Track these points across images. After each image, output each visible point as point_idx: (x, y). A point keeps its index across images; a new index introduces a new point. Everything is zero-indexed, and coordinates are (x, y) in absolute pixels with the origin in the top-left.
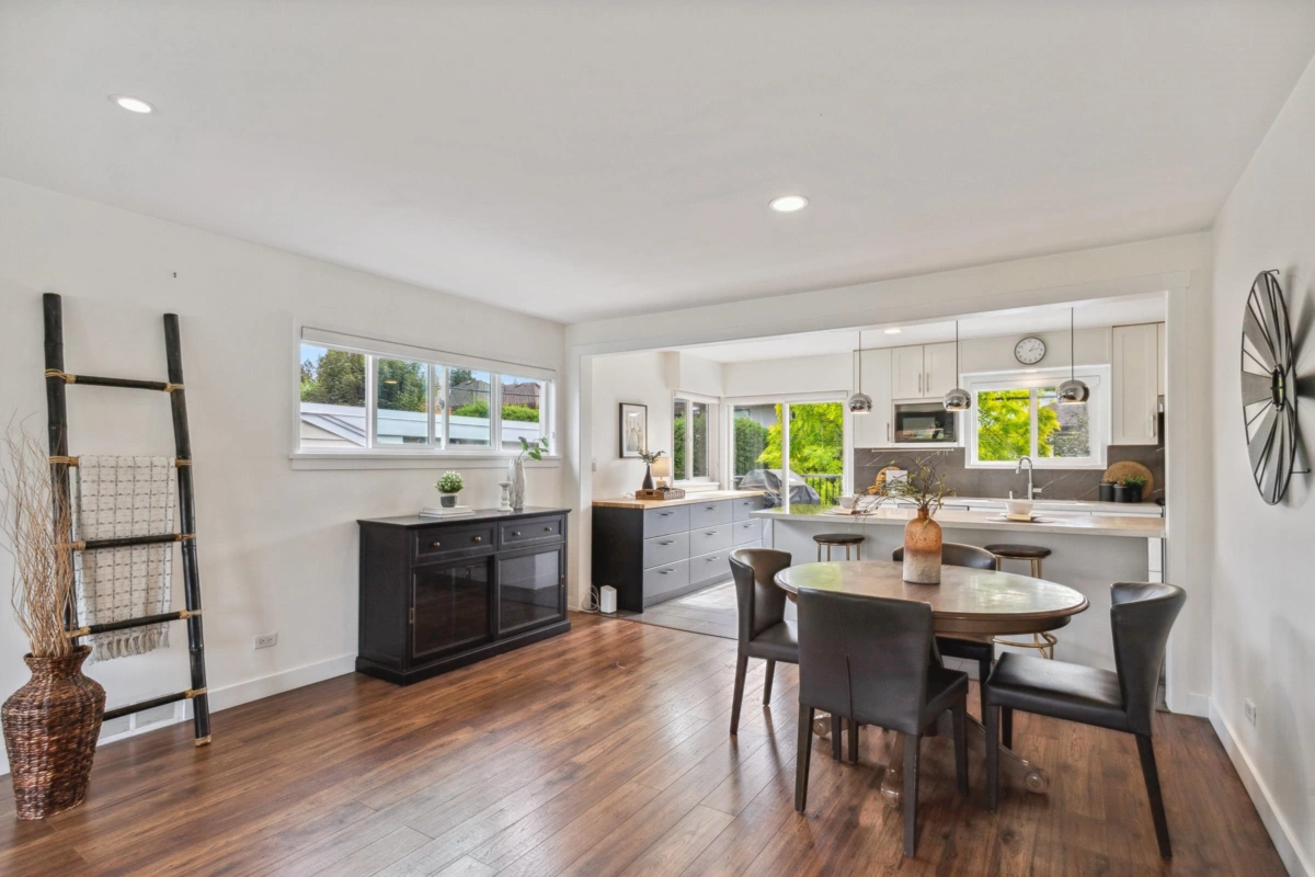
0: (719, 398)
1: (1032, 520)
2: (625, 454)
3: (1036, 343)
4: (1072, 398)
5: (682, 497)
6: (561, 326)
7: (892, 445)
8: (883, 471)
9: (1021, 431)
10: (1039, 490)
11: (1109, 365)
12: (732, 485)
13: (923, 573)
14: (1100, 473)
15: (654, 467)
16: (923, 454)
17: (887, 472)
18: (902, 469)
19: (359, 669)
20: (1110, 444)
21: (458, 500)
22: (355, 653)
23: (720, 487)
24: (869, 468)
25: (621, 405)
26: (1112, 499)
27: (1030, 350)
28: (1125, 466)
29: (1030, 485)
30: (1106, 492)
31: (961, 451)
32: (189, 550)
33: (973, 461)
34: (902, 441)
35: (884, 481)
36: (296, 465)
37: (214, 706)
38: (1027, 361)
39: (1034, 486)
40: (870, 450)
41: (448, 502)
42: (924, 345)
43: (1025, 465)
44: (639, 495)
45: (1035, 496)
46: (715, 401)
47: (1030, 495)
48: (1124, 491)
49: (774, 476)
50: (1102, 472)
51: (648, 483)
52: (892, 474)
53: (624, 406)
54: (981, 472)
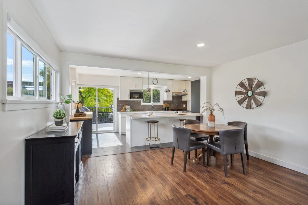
3: (156, 80)
6: (60, 51)
7: (129, 100)
8: (125, 106)
10: (154, 109)
14: (162, 105)
17: (126, 106)
18: (129, 105)
20: (164, 100)
24: (121, 105)
26: (165, 110)
27: (155, 82)
33: (142, 104)
34: (131, 99)
35: (125, 108)
38: (155, 84)
42: (136, 77)
45: (154, 110)
47: (153, 110)
50: (163, 105)
54: (144, 106)
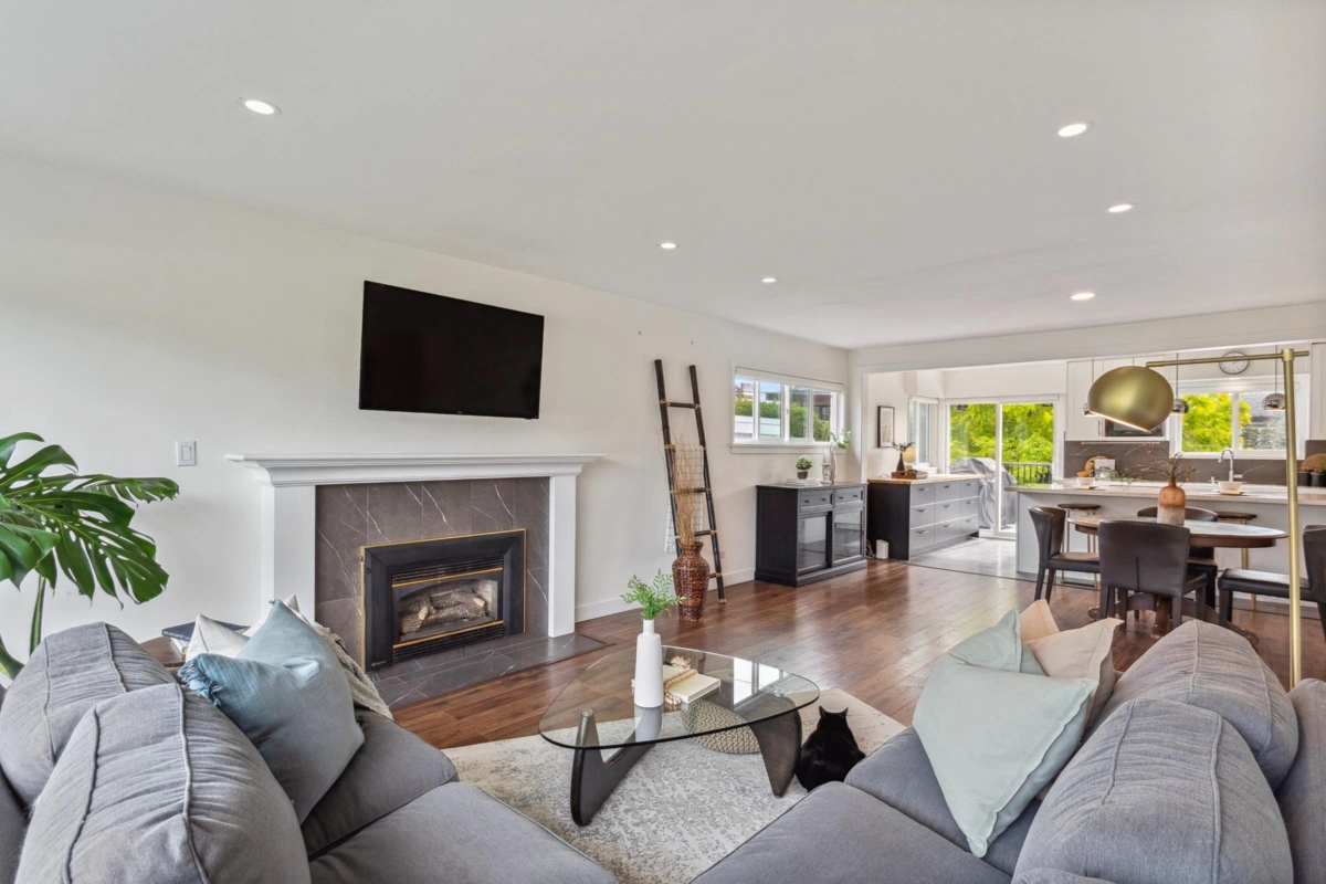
0: (938, 399)
1: (1241, 494)
2: (882, 444)
4: (1275, 407)
5: (925, 478)
6: (847, 353)
7: (1103, 438)
8: (1092, 459)
9: (1209, 423)
10: (1240, 476)
11: (1309, 375)
12: (948, 470)
13: (1173, 519)
14: (1299, 463)
15: (905, 454)
16: (1128, 446)
17: (1096, 460)
18: (1109, 458)
19: (756, 578)
20: (1308, 439)
21: (809, 475)
22: (754, 569)
23: (938, 472)
24: (1079, 457)
25: (879, 408)
26: (1309, 484)
27: (1234, 364)
28: (1321, 458)
29: (1231, 472)
30: (1304, 479)
31: (1167, 443)
32: (709, 498)
33: (1177, 450)
34: (1112, 435)
35: (1093, 468)
36: (734, 450)
37: (726, 583)
38: (1231, 371)
39: (1235, 473)
40: (1080, 442)
41: (803, 475)
43: (1227, 455)
44: (894, 475)
45: (1235, 480)
46: (936, 402)
47: (1231, 480)
48: (1320, 477)
49: (981, 463)
50: (1301, 462)
51: (901, 466)
52: (1100, 462)
53: (882, 410)
